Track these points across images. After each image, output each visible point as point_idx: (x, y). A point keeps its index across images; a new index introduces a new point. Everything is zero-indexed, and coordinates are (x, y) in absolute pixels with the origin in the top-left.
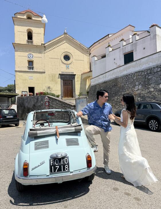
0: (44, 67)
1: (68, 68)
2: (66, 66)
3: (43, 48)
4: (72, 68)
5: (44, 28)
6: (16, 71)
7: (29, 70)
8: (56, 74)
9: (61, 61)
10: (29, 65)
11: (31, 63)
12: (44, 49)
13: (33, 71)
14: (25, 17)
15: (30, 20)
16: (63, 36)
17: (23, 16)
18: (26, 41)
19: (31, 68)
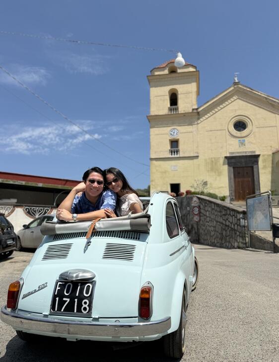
0: (197, 147)
1: (242, 144)
2: (239, 140)
3: (196, 115)
4: (252, 143)
5: (196, 82)
6: (152, 159)
7: (172, 154)
8: (219, 158)
9: (228, 133)
10: (172, 147)
11: (174, 143)
12: (197, 117)
13: (178, 156)
14: (166, 72)
15: (173, 75)
16: (232, 88)
17: (164, 70)
18: (167, 109)
19: (174, 152)
